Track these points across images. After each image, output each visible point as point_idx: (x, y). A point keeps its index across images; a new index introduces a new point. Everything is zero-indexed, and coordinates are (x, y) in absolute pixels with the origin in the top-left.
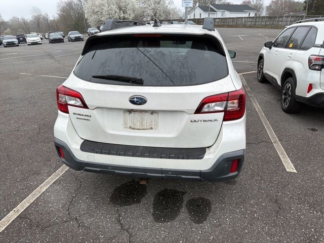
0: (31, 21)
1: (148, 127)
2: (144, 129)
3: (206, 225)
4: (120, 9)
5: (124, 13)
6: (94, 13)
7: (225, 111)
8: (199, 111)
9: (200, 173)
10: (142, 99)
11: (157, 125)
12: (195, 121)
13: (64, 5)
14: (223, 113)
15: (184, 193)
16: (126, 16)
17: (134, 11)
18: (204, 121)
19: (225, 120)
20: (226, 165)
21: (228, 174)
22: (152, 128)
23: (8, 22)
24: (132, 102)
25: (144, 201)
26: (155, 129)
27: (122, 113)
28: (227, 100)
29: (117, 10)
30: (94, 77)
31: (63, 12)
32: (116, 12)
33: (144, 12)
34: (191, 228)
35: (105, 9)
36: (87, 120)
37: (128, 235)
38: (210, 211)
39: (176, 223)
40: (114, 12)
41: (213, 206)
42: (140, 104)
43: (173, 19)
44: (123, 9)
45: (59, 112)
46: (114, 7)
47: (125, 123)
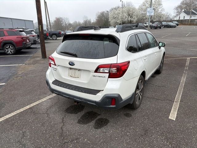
0: (83, 23)
1: (77, 77)
2: (75, 77)
3: (99, 131)
4: (129, 15)
5: (131, 18)
6: (114, 18)
7: (109, 73)
8: (96, 71)
9: (95, 102)
10: (73, 63)
11: (80, 76)
12: (95, 76)
13: (100, 14)
14: (108, 74)
15: (99, 115)
16: (132, 19)
17: (137, 16)
18: (99, 76)
19: (109, 77)
20: (108, 100)
21: (110, 105)
22: (78, 77)
23: (72, 24)
24: (70, 64)
25: (79, 113)
26: (80, 78)
27: (68, 69)
28: (110, 68)
29: (127, 16)
30: (61, 52)
31: (99, 18)
32: (126, 17)
33: (143, 16)
34: (91, 130)
35: (120, 15)
36: (56, 71)
37: (63, 125)
38: (106, 125)
39: (86, 126)
40: (125, 17)
41: (109, 124)
42: (72, 65)
43: (163, 20)
44: (131, 15)
45: (49, 67)
46: (125, 15)
47: (69, 74)
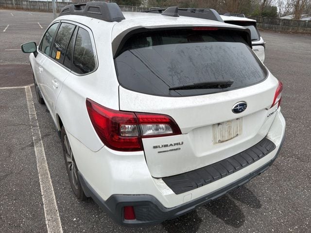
2: (231, 139)
8: (273, 104)
10: (244, 104)
14: (278, 103)
22: (237, 135)
24: (236, 111)
26: (240, 135)
36: (176, 149)
42: (242, 111)
